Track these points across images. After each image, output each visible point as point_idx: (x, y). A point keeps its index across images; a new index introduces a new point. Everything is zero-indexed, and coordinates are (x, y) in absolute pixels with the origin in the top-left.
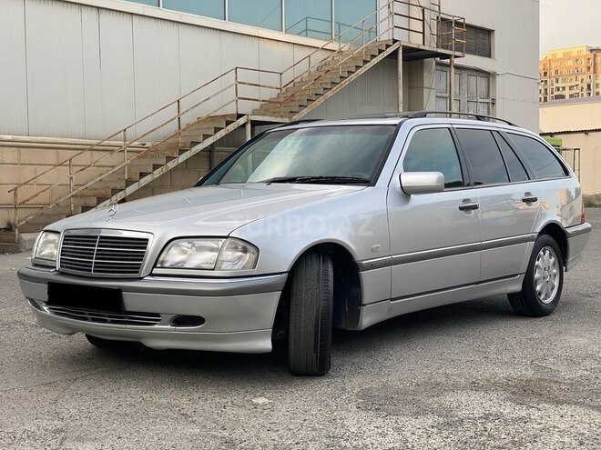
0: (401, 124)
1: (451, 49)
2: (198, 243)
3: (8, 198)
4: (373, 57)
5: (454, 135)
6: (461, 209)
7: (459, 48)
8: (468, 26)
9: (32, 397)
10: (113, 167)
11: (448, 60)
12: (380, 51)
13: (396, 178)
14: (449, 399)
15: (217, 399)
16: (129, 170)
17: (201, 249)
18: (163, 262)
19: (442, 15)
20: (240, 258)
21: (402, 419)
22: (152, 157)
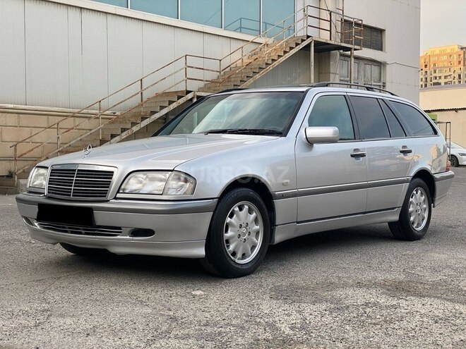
0: (307, 91)
1: (352, 44)
2: (151, 175)
3: (10, 152)
4: (291, 48)
5: (348, 101)
6: (352, 156)
7: (358, 43)
8: (365, 26)
9: (26, 289)
10: (91, 130)
11: (349, 52)
12: (297, 44)
13: (302, 131)
14: (340, 293)
15: (166, 292)
16: (103, 132)
17: (153, 180)
18: (124, 189)
19: (345, 18)
20: (182, 186)
21: (303, 305)
22: (120, 122)
